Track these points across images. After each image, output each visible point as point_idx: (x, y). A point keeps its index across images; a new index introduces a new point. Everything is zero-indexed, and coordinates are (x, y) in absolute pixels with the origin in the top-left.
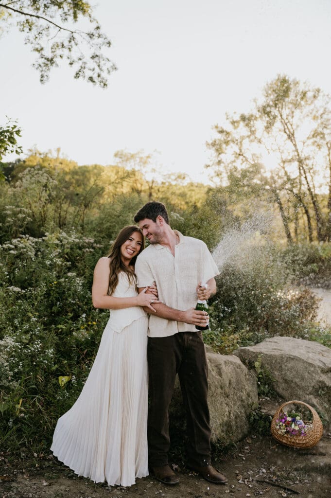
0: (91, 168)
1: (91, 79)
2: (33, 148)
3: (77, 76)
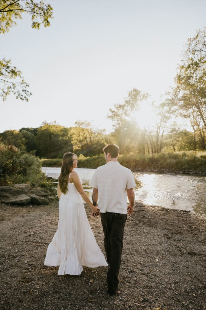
0: (69, 129)
1: (21, 99)
2: (45, 122)
3: (17, 98)
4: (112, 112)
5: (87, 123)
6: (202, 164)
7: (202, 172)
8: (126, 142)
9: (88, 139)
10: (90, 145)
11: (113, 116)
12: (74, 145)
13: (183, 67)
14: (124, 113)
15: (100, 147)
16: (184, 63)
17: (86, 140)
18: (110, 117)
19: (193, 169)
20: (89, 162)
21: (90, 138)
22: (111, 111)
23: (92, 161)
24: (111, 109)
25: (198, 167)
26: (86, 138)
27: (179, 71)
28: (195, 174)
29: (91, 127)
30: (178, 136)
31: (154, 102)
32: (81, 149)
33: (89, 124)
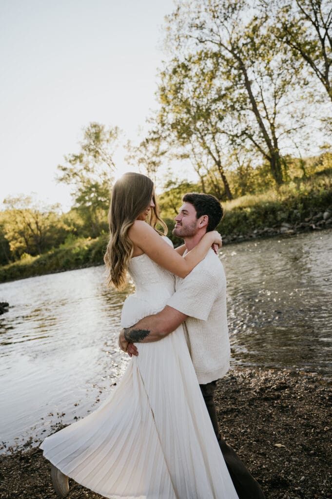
4: (64, 169)
5: (24, 198)
6: (238, 221)
7: (243, 234)
8: (100, 218)
9: (34, 226)
10: (40, 235)
11: (67, 176)
12: (10, 241)
13: (164, 74)
14: (85, 168)
15: (59, 234)
16: (165, 66)
17: (31, 228)
18: (61, 180)
19: (226, 233)
20: (42, 264)
21: (37, 223)
22: (61, 168)
23: (45, 261)
24: (61, 165)
25: (234, 228)
26: (29, 225)
27: (159, 81)
28: (232, 240)
29: (34, 204)
30: (178, 190)
31: (129, 142)
32: (24, 244)
33: (28, 200)
